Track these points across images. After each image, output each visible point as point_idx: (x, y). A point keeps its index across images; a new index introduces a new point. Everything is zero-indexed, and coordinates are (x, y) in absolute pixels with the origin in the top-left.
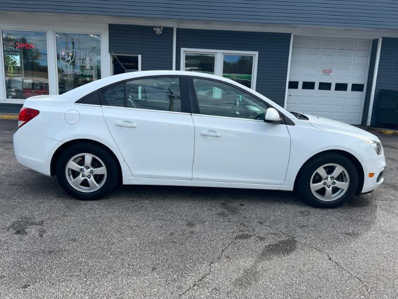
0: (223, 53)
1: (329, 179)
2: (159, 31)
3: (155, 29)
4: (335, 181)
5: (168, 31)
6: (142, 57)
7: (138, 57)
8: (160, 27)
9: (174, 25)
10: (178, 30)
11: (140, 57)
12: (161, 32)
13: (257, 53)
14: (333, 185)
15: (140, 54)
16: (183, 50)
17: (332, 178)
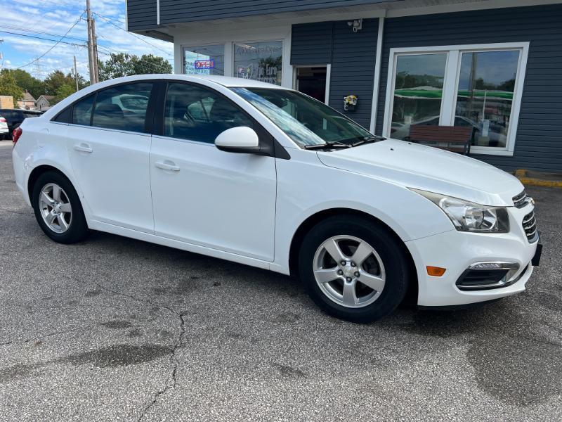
0: (460, 51)
1: (348, 264)
2: (357, 26)
3: (350, 24)
4: (360, 270)
5: (370, 24)
6: (332, 67)
7: (326, 68)
8: (357, 20)
9: (380, 14)
10: (387, 21)
11: (329, 67)
12: (360, 28)
13: (526, 46)
14: (356, 278)
15: (328, 63)
16: (392, 51)
17: (354, 264)
